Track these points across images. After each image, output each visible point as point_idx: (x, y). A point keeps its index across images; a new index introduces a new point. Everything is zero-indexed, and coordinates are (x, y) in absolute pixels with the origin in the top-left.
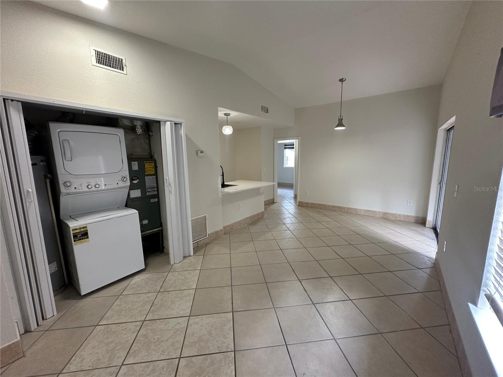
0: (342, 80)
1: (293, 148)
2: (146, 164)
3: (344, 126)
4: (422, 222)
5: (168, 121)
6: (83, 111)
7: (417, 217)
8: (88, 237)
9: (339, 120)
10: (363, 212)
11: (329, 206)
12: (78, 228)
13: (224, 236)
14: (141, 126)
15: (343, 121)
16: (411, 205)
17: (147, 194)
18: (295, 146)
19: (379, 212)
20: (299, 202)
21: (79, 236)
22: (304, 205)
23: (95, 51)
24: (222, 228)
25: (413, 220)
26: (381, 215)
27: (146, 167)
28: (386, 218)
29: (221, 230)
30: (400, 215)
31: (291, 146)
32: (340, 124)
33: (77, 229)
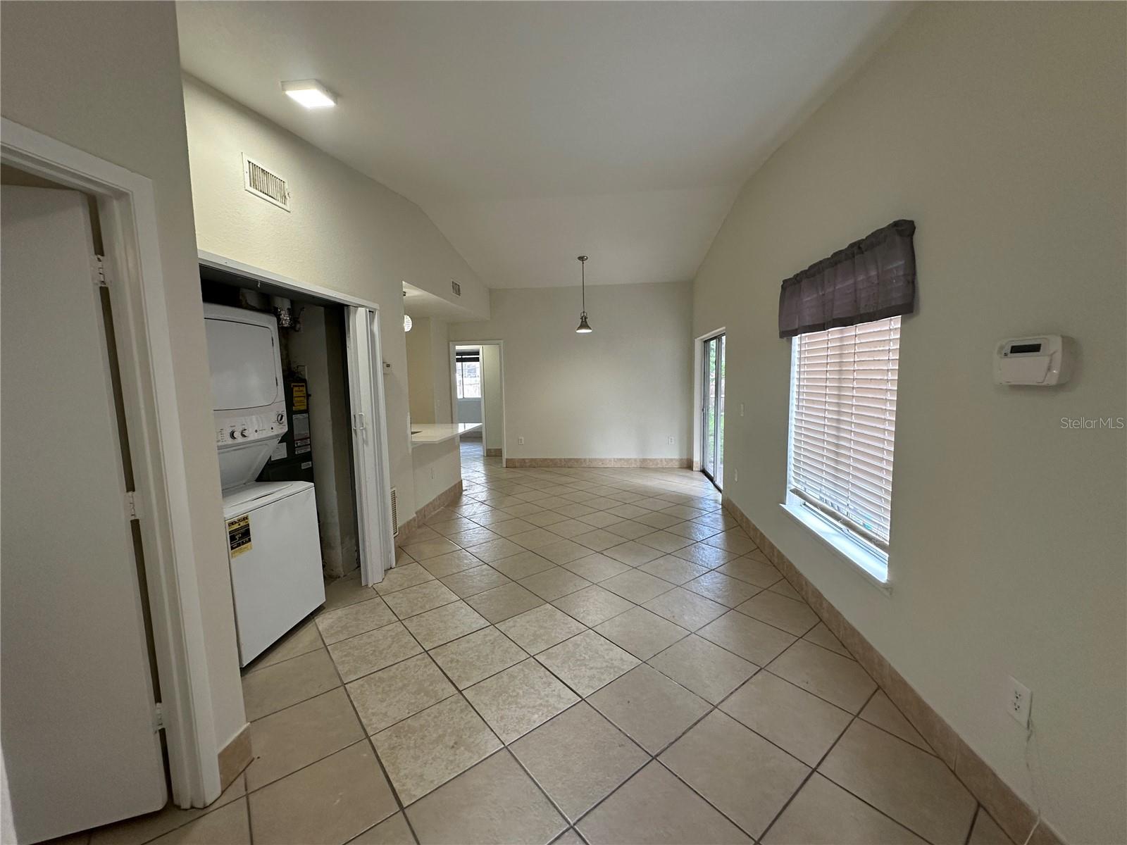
0: (581, 258)
1: (477, 360)
2: (295, 389)
3: (590, 329)
4: (689, 466)
5: (362, 306)
6: (256, 281)
7: (681, 460)
8: (250, 540)
9: (582, 318)
10: (612, 465)
11: (560, 460)
12: (236, 519)
13: (420, 531)
14: (288, 309)
15: (587, 320)
16: (673, 443)
17: (296, 453)
18: (480, 356)
19: (635, 460)
20: (507, 460)
21: (237, 537)
22: (517, 464)
23: (249, 162)
24: (415, 515)
25: (676, 465)
26: (638, 464)
27: (295, 394)
28: (645, 466)
29: (414, 519)
30: (661, 460)
31: (473, 357)
32: (584, 325)
33: (236, 523)
